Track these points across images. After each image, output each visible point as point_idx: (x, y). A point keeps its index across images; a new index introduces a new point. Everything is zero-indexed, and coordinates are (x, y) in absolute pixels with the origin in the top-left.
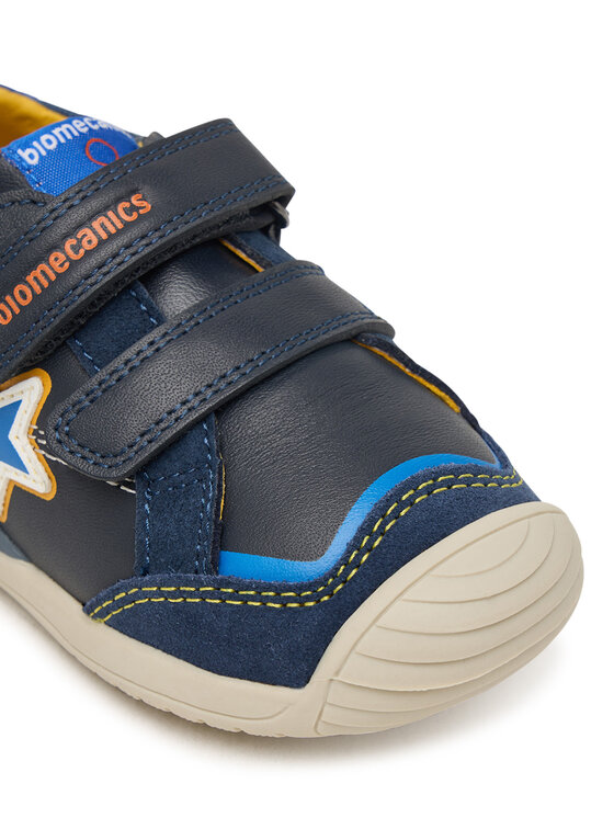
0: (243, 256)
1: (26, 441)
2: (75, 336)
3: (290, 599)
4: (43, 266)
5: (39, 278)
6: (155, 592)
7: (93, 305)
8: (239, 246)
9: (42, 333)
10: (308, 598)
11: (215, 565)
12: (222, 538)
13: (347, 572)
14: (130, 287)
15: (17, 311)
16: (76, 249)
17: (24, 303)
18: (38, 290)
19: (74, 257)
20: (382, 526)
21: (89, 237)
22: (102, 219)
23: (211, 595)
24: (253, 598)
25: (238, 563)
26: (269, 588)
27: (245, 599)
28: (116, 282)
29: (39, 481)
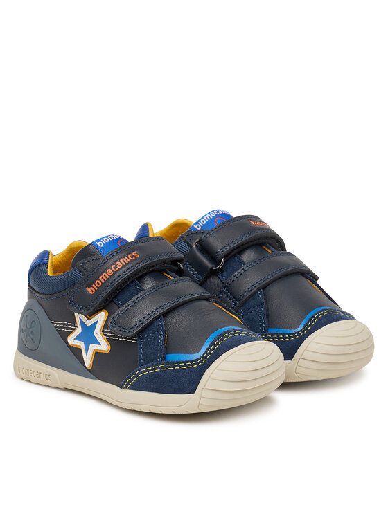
0: (170, 277)
1: (99, 334)
2: (115, 297)
3: (189, 365)
4: (105, 274)
5: (103, 278)
6: (145, 371)
7: (121, 286)
8: (168, 274)
9: (104, 295)
10: (195, 364)
11: (164, 358)
12: (167, 350)
13: (207, 356)
14: (133, 281)
15: (96, 289)
16: (115, 268)
17: (98, 286)
18: (103, 281)
19: (114, 270)
20: (218, 343)
21: (119, 265)
22: (123, 259)
23: (163, 367)
24: (177, 366)
25: (172, 357)
26: (182, 362)
27: (174, 367)
28: (128, 278)
29: (104, 346)
